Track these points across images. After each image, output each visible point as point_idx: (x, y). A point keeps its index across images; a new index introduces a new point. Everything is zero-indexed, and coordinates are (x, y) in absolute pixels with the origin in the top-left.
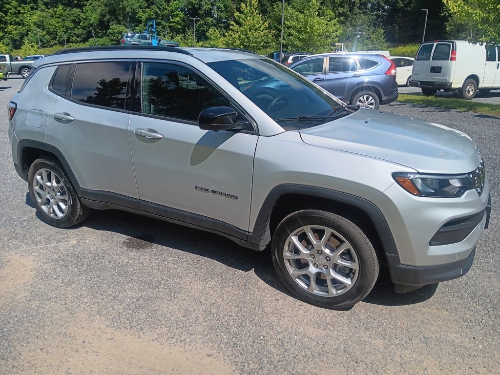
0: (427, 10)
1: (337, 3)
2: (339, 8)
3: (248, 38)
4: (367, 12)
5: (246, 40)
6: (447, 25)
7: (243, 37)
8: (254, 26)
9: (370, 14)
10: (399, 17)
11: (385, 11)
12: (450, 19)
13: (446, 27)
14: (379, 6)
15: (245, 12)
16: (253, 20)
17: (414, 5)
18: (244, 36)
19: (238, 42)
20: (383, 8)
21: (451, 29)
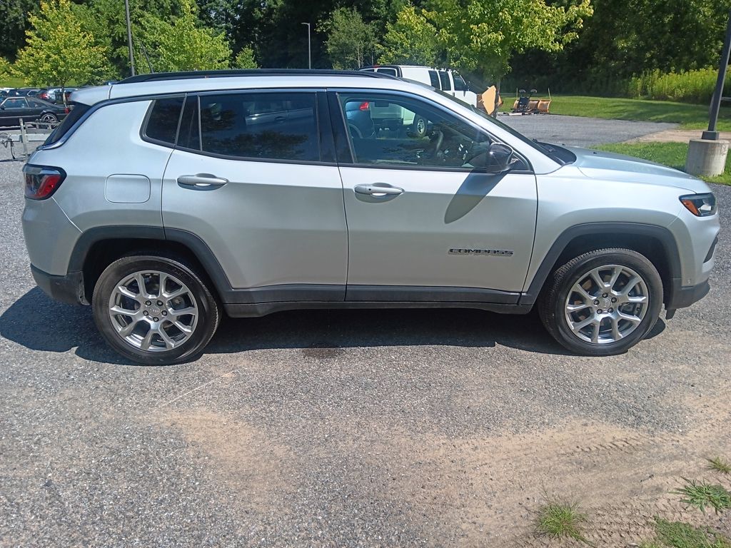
0: (309, 24)
1: (167, 8)
2: (171, 16)
3: (64, 59)
4: (212, 23)
5: (62, 63)
6: (329, 45)
7: (54, 57)
8: (70, 40)
9: (217, 27)
10: (255, 32)
11: (234, 22)
12: (329, 36)
13: (327, 47)
14: (228, 15)
15: (50, 17)
16: (67, 31)
17: (277, 16)
18: (56, 57)
19: (47, 66)
20: (233, 18)
21: (334, 50)
